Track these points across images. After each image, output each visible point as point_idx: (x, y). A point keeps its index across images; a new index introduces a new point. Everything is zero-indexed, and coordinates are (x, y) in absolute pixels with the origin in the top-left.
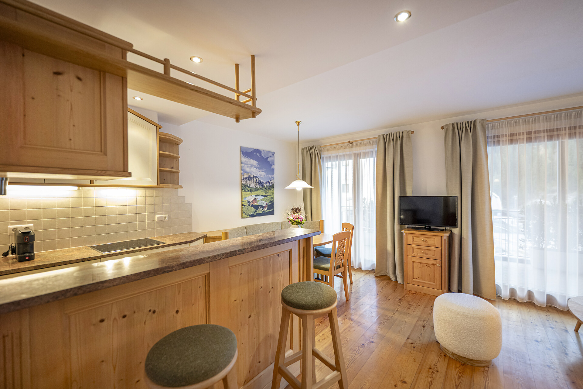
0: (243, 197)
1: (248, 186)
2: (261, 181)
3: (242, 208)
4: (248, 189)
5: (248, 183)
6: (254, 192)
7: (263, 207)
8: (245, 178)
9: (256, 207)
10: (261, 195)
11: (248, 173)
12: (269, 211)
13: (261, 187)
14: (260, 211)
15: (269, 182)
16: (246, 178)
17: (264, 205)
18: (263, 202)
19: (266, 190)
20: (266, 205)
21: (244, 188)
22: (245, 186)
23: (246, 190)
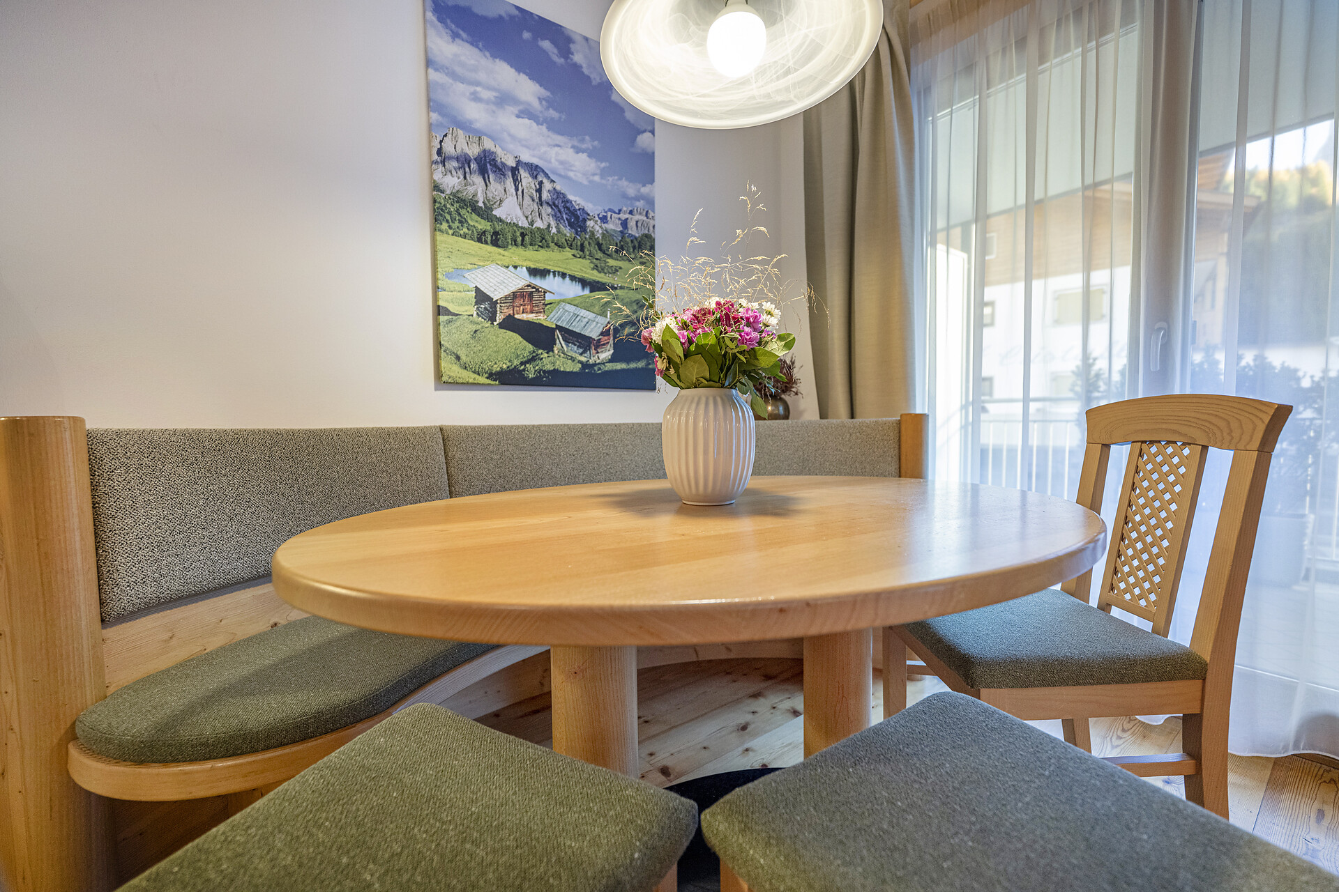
0: (445, 264)
1: (475, 209)
2: (571, 197)
3: (437, 325)
4: (483, 225)
5: (477, 187)
6: (520, 250)
7: (585, 343)
8: (457, 159)
9: (541, 337)
11: (479, 135)
12: (623, 366)
13: (568, 232)
14: (563, 358)
15: (623, 216)
16: (464, 161)
17: (593, 332)
18: (583, 313)
19: (604, 253)
20: (605, 333)
21: (450, 213)
22: (456, 205)
23: (465, 230)
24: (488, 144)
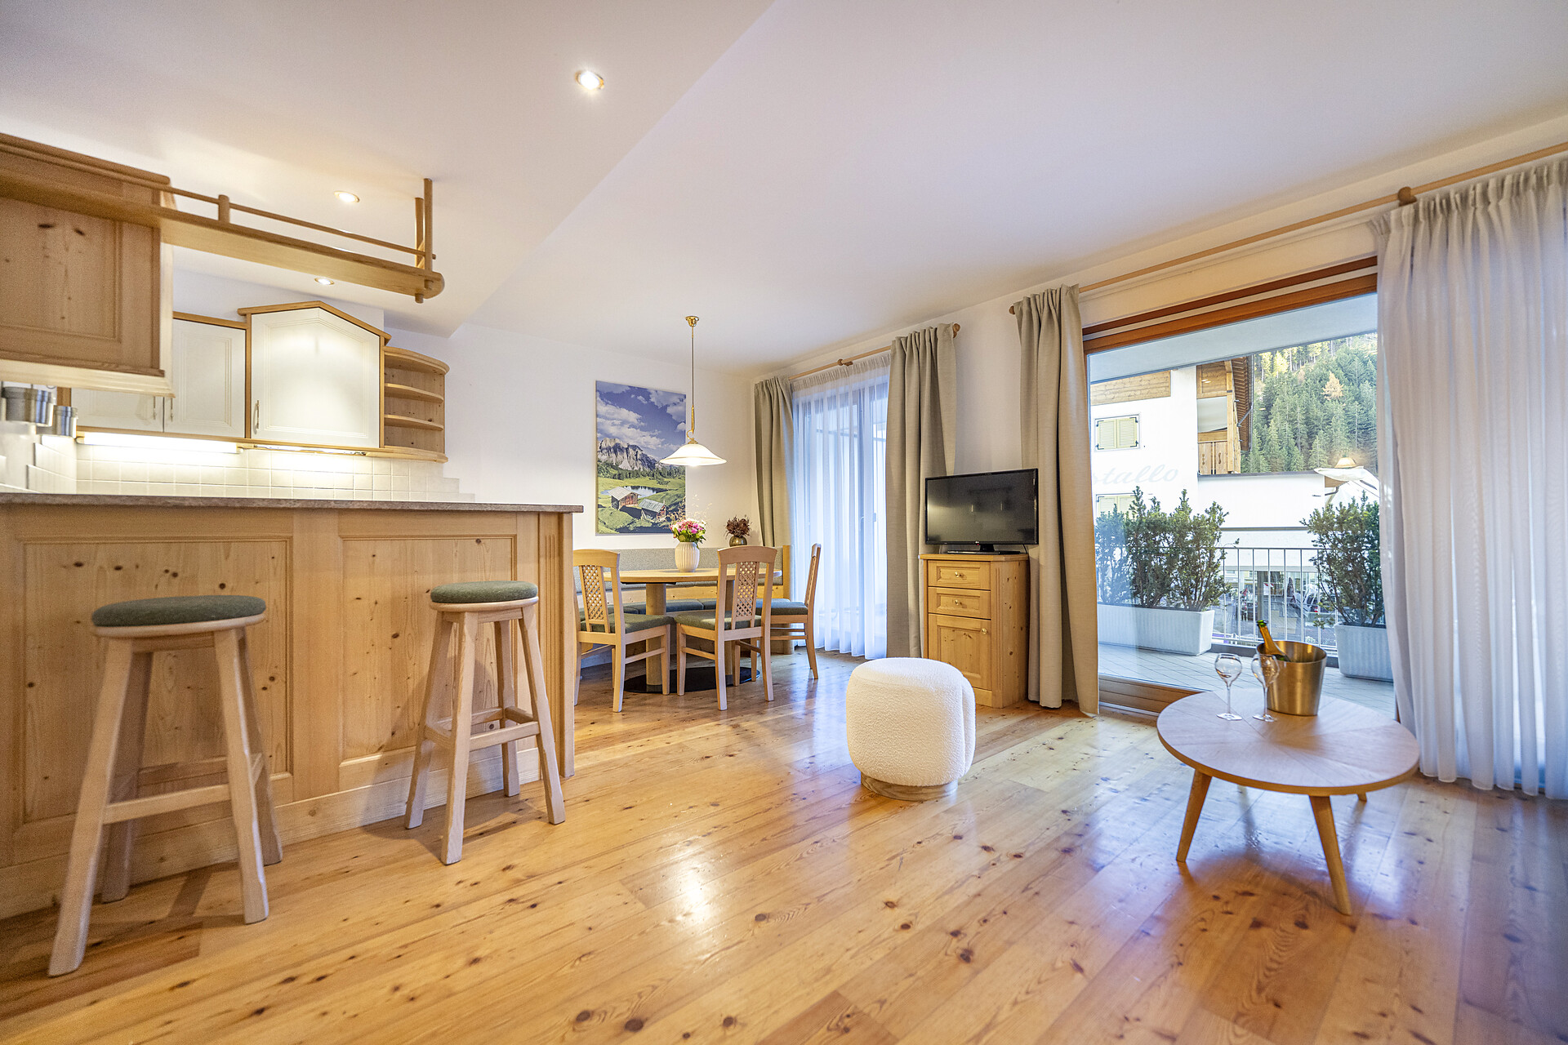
0: (601, 489)
1: (612, 467)
2: (649, 456)
3: (597, 512)
4: (615, 472)
5: (613, 458)
6: (628, 480)
7: (654, 514)
8: (606, 449)
9: (635, 513)
10: (649, 488)
11: (614, 438)
12: (670, 523)
13: (647, 470)
14: (645, 521)
16: (609, 449)
17: (657, 510)
18: (653, 502)
19: (662, 476)
20: (662, 509)
21: (603, 469)
22: (606, 466)
23: (608, 475)
24: (618, 441)
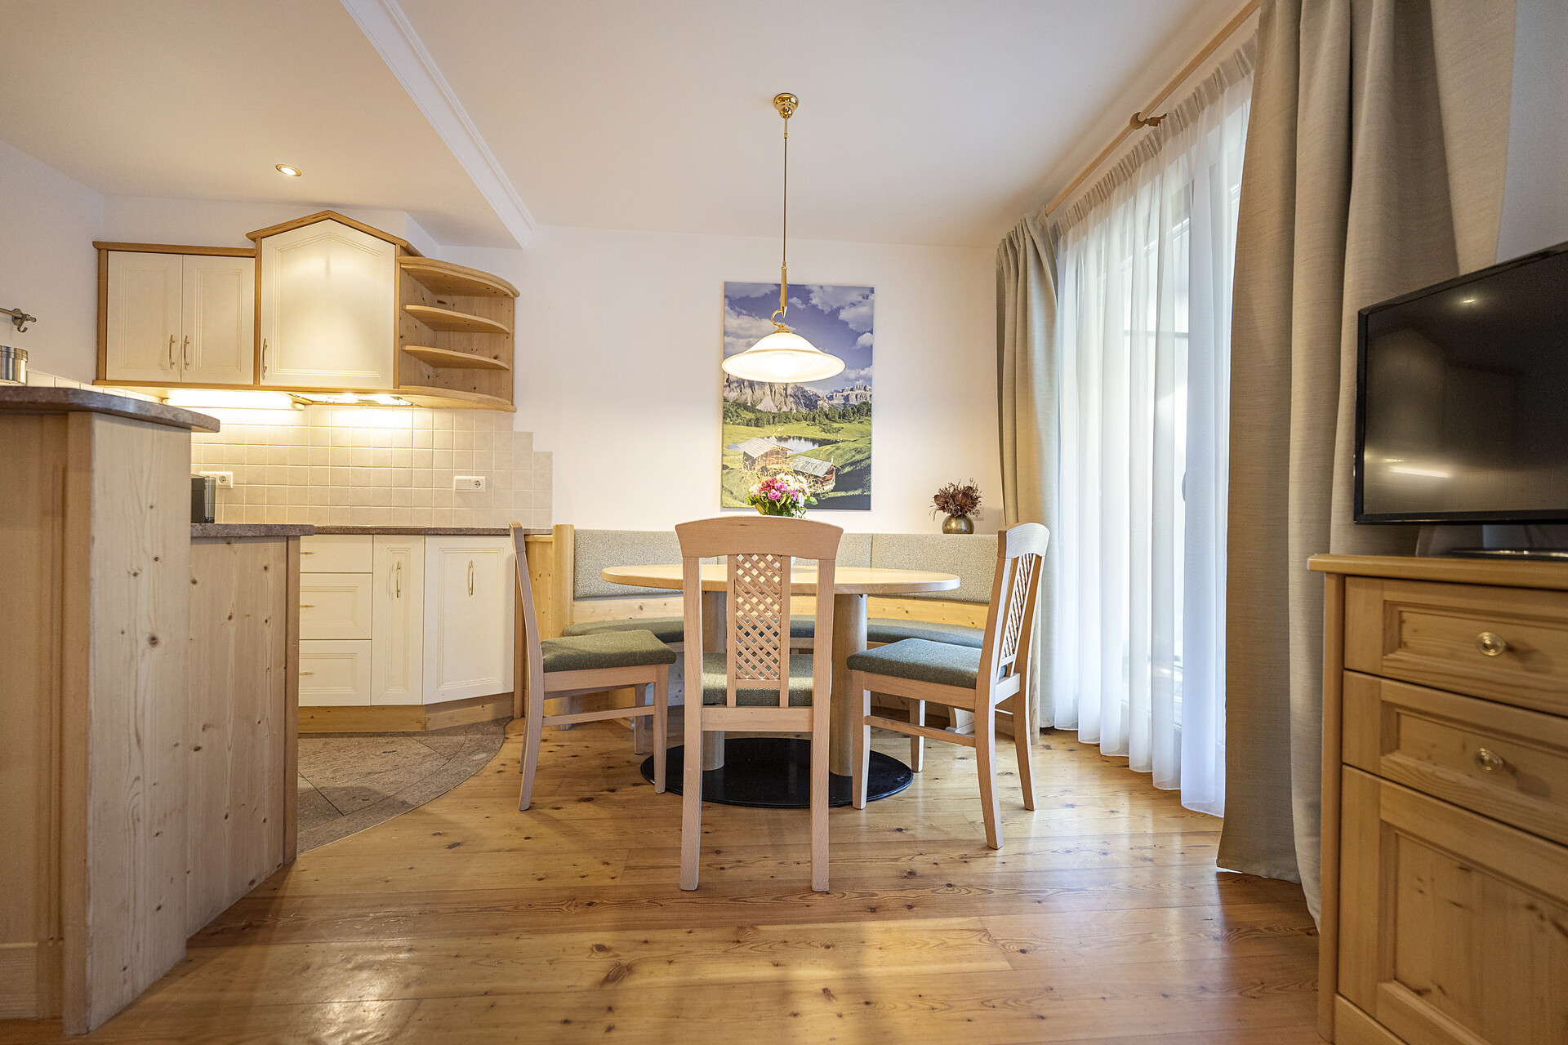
0: (728, 441)
1: (746, 408)
2: (807, 389)
3: (723, 476)
4: (750, 416)
5: (747, 396)
6: (772, 426)
7: (814, 480)
8: (737, 382)
12: (843, 494)
13: (804, 411)
15: (845, 393)
16: (741, 382)
17: (820, 472)
18: (813, 460)
19: (830, 420)
20: (829, 472)
21: (731, 413)
22: (735, 407)
23: (740, 420)
